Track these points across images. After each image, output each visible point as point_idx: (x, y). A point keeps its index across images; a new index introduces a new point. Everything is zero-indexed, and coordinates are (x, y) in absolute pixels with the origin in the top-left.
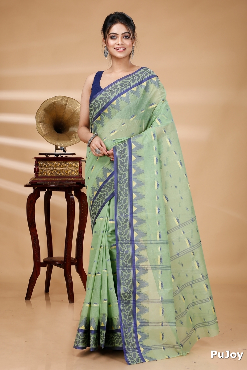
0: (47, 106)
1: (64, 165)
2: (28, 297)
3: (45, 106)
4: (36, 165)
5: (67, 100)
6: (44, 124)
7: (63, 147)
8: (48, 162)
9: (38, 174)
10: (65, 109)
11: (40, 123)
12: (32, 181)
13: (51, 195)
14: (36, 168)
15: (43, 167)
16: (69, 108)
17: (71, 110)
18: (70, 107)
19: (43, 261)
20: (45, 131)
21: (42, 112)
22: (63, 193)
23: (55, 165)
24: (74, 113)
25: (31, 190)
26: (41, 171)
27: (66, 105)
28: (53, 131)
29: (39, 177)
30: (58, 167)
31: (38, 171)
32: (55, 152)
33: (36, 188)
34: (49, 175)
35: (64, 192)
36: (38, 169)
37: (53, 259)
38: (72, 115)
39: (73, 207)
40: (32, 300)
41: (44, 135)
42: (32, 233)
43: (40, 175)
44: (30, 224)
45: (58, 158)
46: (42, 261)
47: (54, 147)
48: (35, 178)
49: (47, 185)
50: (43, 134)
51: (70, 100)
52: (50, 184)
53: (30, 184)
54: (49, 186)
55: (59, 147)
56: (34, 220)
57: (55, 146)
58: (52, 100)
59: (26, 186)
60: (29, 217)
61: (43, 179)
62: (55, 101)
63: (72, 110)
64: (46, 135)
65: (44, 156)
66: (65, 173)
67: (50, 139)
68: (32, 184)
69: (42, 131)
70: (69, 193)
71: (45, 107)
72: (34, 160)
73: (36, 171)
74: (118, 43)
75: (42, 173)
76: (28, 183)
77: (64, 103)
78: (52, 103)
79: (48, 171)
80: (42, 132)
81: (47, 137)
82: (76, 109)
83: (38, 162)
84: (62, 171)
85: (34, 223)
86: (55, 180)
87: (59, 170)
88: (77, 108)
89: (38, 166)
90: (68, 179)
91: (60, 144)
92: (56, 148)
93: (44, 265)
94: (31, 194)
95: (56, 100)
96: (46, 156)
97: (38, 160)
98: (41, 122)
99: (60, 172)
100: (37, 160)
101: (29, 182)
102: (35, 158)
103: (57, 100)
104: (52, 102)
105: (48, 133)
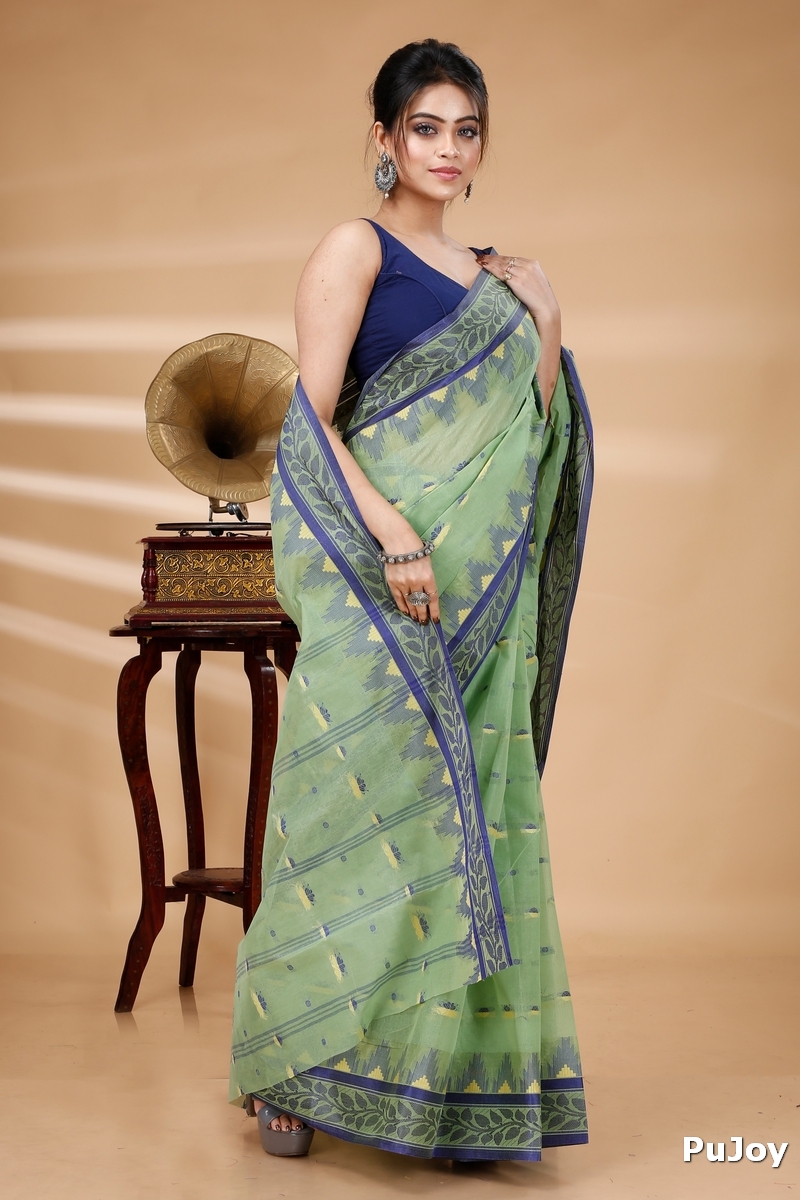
0: (182, 368)
1: (241, 564)
2: (126, 1000)
3: (175, 367)
4: (149, 563)
5: (250, 347)
6: (174, 428)
7: (236, 504)
8: (189, 555)
9: (154, 593)
10: (242, 378)
11: (161, 425)
12: (135, 616)
13: (198, 663)
14: (148, 575)
15: (170, 569)
16: (257, 373)
17: (262, 380)
18: (260, 370)
19: (174, 881)
20: (176, 450)
21: (166, 390)
22: (239, 657)
23: (211, 562)
24: (273, 389)
25: (131, 648)
26: (164, 583)
27: (246, 362)
28: (204, 450)
29: (159, 602)
30: (220, 569)
31: (155, 584)
32: (211, 520)
33: (148, 639)
34: (191, 597)
35: (241, 655)
36: (156, 578)
37: (207, 876)
38: (266, 396)
39: (270, 703)
40: (137, 1012)
41: (174, 466)
42: (137, 788)
43: (160, 596)
44: (131, 760)
45: (220, 541)
46: (169, 883)
47: (208, 503)
48: (146, 607)
49: (185, 630)
50: (170, 460)
51: (260, 347)
52: (194, 626)
53: (128, 628)
54: (190, 633)
55: (222, 504)
56: (142, 747)
57: (211, 499)
58: (201, 347)
59: (116, 633)
60: (128, 738)
61: (171, 611)
62: (210, 350)
63: (267, 380)
64: (179, 463)
65: (176, 534)
66: (242, 590)
67: (195, 476)
68: (134, 627)
69: (166, 450)
70: (258, 658)
71: (178, 369)
72: (142, 548)
73: (149, 585)
74: (442, 153)
75: (168, 589)
76: (120, 624)
77: (240, 358)
78: (201, 357)
79: (189, 584)
80: (168, 456)
81: (184, 469)
82: (280, 377)
83: (153, 553)
84: (235, 582)
85: (144, 757)
86: (212, 612)
87: (225, 581)
88: (284, 373)
89: (154, 568)
90: (254, 611)
91: (227, 494)
92: (215, 509)
93: (175, 894)
94: (133, 661)
95: (212, 346)
96: (181, 534)
97: (153, 546)
98: (162, 420)
99: (228, 587)
100: (150, 548)
101: (126, 622)
102: (144, 541)
103: (215, 348)
104: (198, 355)
105: (187, 457)
